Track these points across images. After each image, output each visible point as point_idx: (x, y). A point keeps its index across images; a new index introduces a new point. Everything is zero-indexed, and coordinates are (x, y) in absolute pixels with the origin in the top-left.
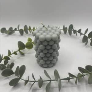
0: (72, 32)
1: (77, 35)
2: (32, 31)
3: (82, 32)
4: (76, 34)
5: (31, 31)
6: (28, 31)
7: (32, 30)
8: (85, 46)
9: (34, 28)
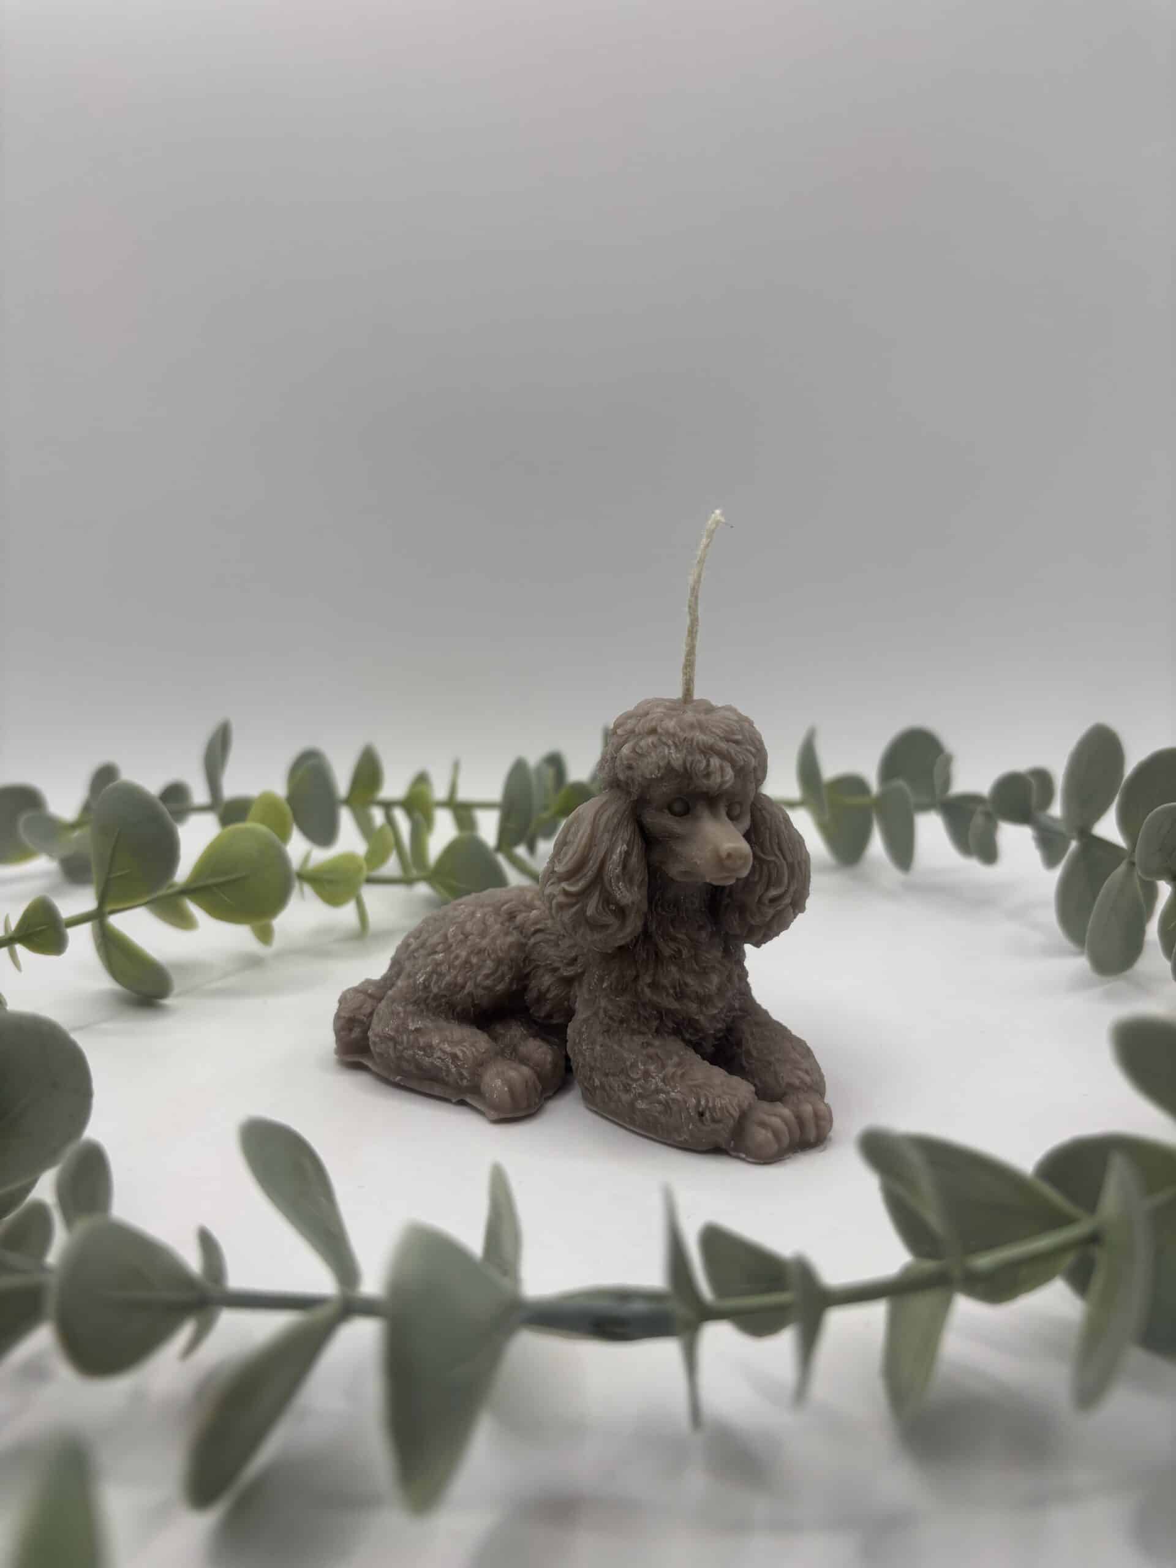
6: (346, 819)
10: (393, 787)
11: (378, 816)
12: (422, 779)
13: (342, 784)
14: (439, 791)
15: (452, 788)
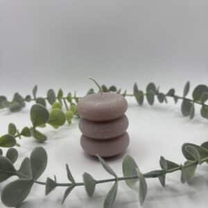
1: (166, 102)
10: (65, 95)
11: (63, 100)
12: (70, 94)
13: (56, 95)
14: (73, 96)
15: (75, 95)
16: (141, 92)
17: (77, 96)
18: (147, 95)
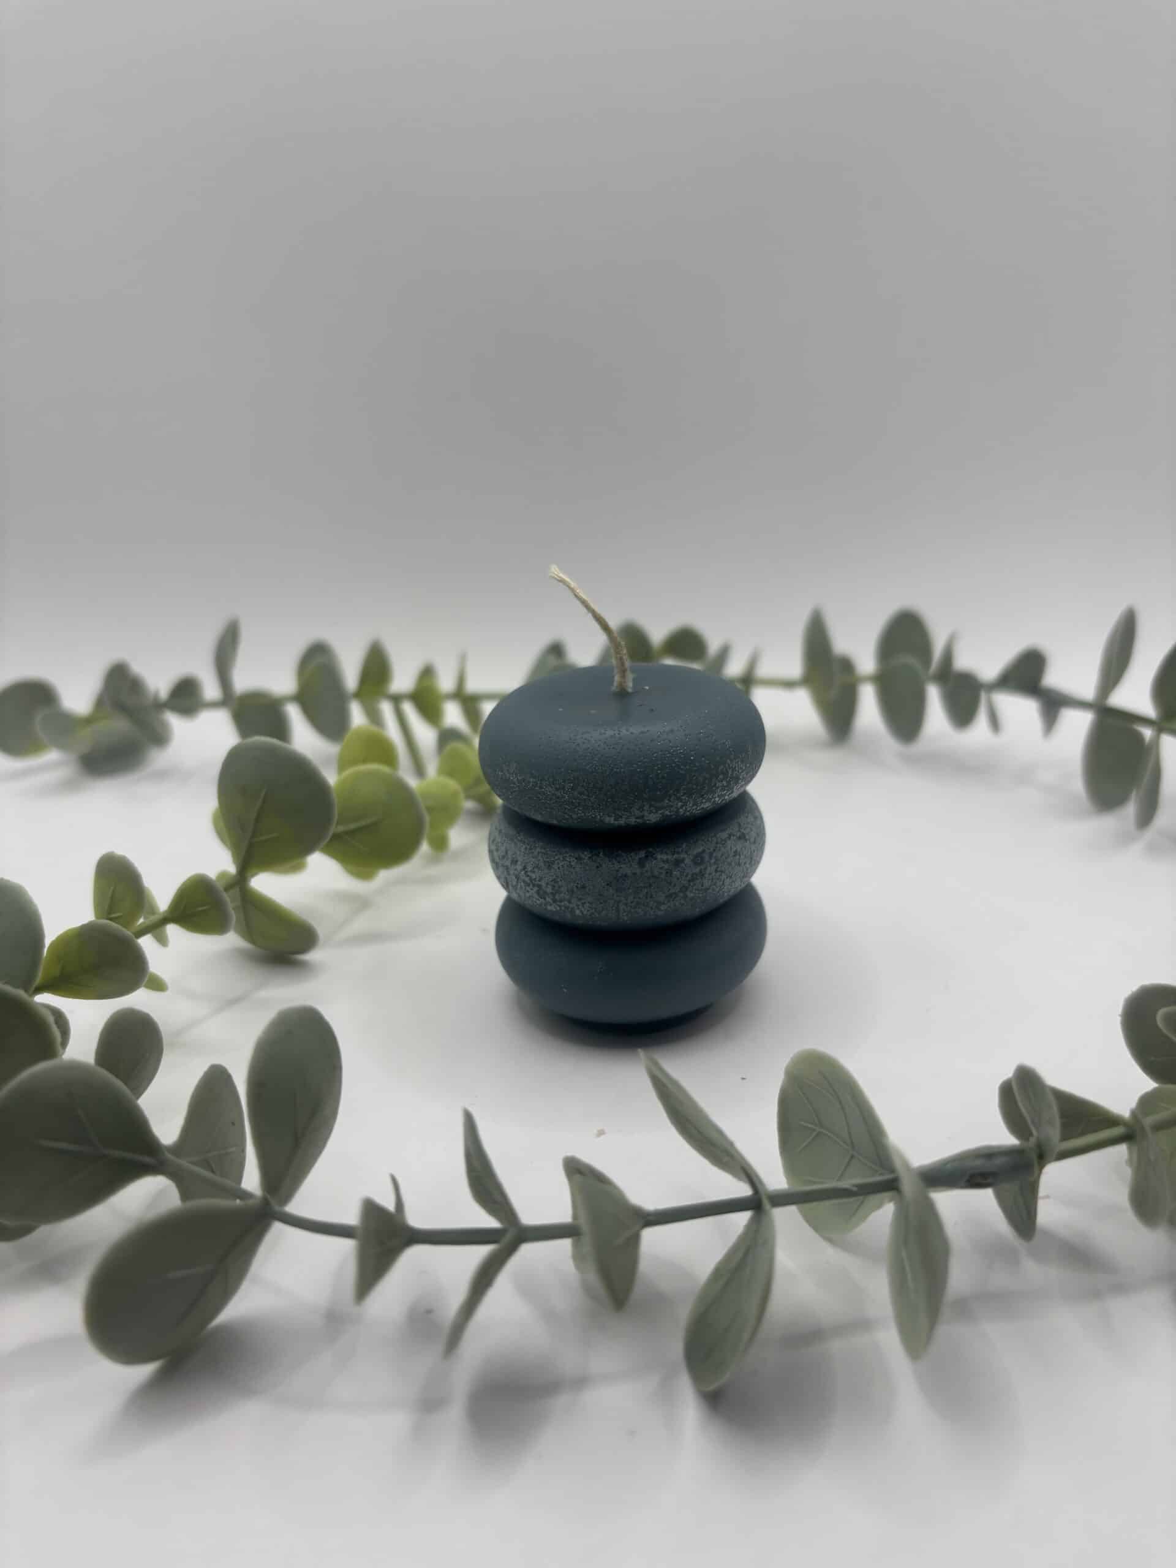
0: (934, 696)
1: (995, 723)
2: (408, 708)
3: (1054, 678)
4: (982, 720)
5: (386, 709)
7: (396, 700)
8: (1137, 848)
9: (427, 673)
12: (429, 672)
13: (351, 679)
15: (461, 680)
16: (847, 665)
17: (473, 686)
18: (885, 682)
